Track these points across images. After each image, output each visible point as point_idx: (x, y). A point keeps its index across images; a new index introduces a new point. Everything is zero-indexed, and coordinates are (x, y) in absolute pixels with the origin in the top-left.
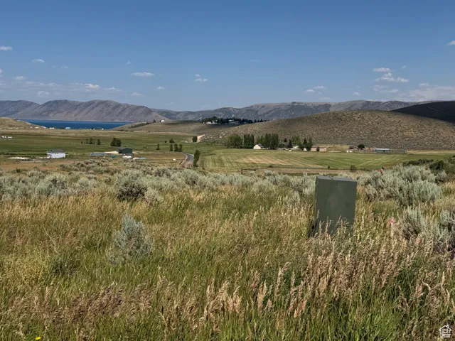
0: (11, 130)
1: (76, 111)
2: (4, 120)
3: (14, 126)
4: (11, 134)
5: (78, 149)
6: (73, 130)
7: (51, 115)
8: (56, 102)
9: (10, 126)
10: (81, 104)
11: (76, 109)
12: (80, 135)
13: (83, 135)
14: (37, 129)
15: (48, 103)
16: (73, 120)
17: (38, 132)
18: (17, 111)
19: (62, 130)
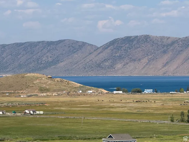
0: (43, 97)
1: (166, 58)
2: (32, 79)
3: (47, 90)
4: (41, 105)
5: (165, 133)
6: (159, 96)
7: (119, 66)
8: (128, 40)
9: (42, 90)
10: (175, 42)
11: (165, 52)
12: (170, 104)
13: (178, 104)
14: (91, 95)
15: (113, 43)
16: (160, 74)
17: (93, 99)
18: (55, 62)
19: (138, 96)
